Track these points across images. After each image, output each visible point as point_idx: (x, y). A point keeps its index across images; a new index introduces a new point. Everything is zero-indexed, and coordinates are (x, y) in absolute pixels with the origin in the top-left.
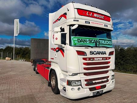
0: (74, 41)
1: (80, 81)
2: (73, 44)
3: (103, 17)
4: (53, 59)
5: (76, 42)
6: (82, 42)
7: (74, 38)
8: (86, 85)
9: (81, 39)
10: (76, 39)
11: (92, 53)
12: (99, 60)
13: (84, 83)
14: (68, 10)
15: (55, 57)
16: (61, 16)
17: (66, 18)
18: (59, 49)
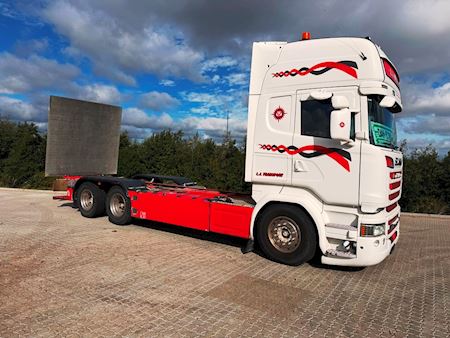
0: (375, 132)
1: (384, 223)
4: (281, 175)
7: (375, 125)
14: (365, 58)
15: (296, 171)
16: (328, 66)
17: (354, 75)
18: (319, 151)
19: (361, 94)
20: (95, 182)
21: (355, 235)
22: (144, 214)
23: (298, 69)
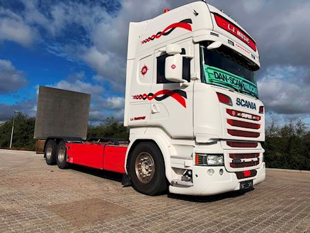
0: (209, 73)
1: (222, 155)
2: (207, 79)
3: (247, 40)
4: (144, 118)
5: (213, 77)
6: (221, 80)
7: (208, 68)
8: (232, 165)
9: (219, 73)
10: (212, 72)
11: (239, 102)
12: (247, 118)
13: (228, 160)
14: (197, 14)
15: (153, 113)
16: (173, 27)
17: (190, 28)
18: (166, 94)
19: (195, 43)
20: (53, 139)
21: (191, 164)
22: (72, 159)
23: (155, 34)
